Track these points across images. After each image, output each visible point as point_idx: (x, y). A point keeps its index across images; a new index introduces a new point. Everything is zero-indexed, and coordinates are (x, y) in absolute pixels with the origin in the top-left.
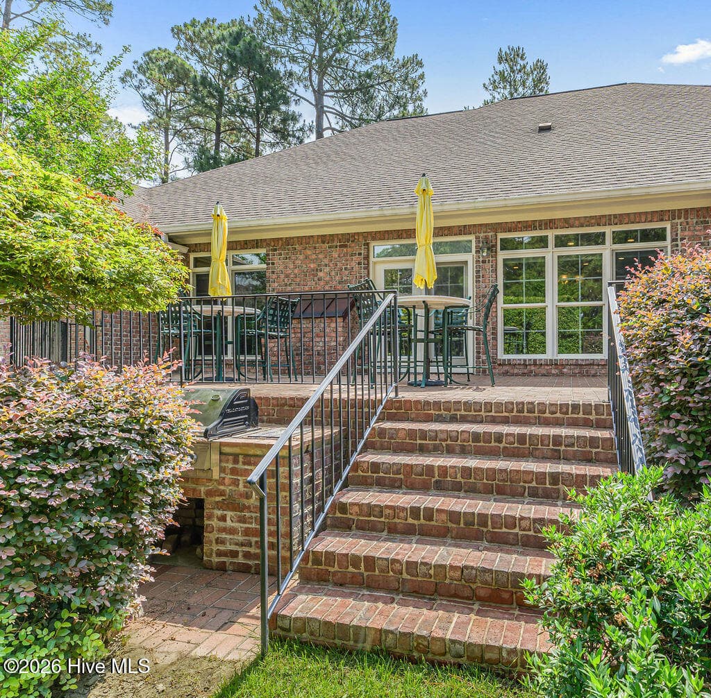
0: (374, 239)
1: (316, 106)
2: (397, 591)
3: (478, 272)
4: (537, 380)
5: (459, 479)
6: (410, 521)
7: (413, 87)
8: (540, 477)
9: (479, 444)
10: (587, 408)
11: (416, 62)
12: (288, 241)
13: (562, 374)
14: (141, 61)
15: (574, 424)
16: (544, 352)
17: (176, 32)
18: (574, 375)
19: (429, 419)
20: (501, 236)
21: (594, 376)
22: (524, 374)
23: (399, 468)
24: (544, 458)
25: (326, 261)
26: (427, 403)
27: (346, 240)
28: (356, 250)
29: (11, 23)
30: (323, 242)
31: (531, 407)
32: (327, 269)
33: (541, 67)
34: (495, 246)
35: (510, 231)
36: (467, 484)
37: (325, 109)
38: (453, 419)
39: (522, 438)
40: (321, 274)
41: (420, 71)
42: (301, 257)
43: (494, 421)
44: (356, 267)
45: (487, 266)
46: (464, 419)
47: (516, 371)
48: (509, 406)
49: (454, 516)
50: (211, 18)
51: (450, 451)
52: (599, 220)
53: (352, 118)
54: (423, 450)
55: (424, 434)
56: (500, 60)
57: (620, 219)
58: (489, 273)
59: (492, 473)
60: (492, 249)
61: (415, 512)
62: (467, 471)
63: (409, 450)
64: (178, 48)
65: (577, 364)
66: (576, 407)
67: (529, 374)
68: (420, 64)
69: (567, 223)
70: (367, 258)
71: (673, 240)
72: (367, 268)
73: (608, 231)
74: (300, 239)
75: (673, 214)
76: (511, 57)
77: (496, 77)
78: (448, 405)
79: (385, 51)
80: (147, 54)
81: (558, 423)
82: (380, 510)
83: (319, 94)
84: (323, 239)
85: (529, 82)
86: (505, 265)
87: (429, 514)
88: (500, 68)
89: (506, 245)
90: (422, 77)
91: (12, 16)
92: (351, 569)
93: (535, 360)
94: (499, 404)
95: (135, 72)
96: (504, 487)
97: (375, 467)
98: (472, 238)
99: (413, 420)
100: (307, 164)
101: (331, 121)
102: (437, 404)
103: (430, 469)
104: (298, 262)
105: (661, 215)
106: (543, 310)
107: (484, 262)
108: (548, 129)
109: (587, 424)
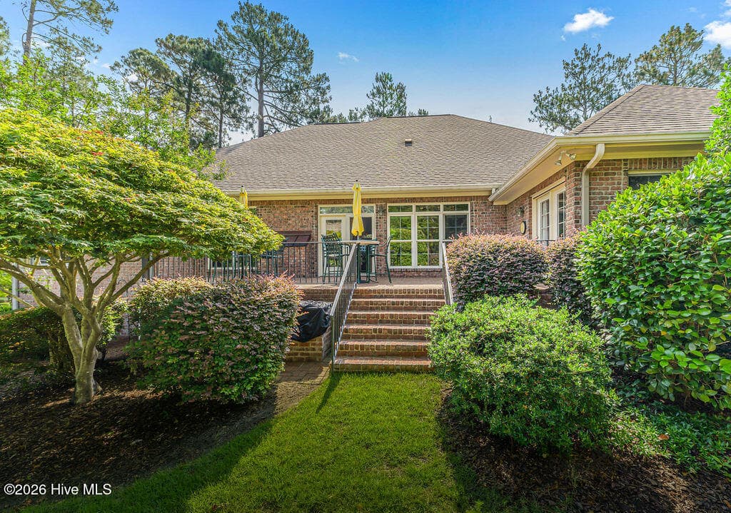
0: (320, 203)
1: (259, 101)
2: (373, 356)
3: (377, 223)
4: (408, 279)
5: (389, 319)
6: (373, 334)
7: (324, 93)
8: (419, 317)
9: (395, 307)
10: (435, 291)
11: (324, 78)
12: (270, 202)
13: (419, 276)
14: (127, 57)
15: (430, 297)
16: (410, 264)
17: (159, 42)
18: (426, 277)
19: (371, 297)
20: (388, 205)
21: (435, 277)
22: (401, 276)
23: (364, 316)
24: (420, 310)
25: (293, 215)
26: (370, 290)
27: (305, 203)
28: (310, 209)
29: (34, 28)
30: (291, 204)
31: (413, 291)
32: (293, 219)
33: (401, 88)
34: (386, 210)
35: (393, 202)
36: (393, 321)
37: (265, 103)
38: (381, 297)
39: (411, 303)
40: (290, 222)
41: (327, 84)
42: (278, 212)
43: (398, 297)
44: (310, 219)
45: (382, 220)
46: (386, 297)
47: (397, 275)
48: (404, 291)
49: (390, 331)
50: (185, 36)
51: (383, 309)
52: (437, 199)
53: (284, 111)
54: (372, 309)
55: (372, 303)
56: (377, 80)
57: (447, 199)
58: (383, 224)
59: (401, 316)
60: (384, 211)
61: (375, 330)
62: (392, 316)
63: (366, 309)
64: (159, 52)
65: (427, 271)
66: (430, 291)
67: (403, 276)
68: (327, 79)
69: (422, 200)
70: (316, 214)
71: (471, 211)
72: (317, 219)
73: (442, 204)
74: (277, 202)
75: (471, 198)
76: (383, 79)
77: (375, 91)
78: (379, 291)
79: (307, 70)
80: (132, 52)
81: (424, 297)
82: (361, 331)
83: (261, 92)
84: (291, 202)
85: (395, 96)
86: (391, 219)
87: (380, 331)
88: (376, 85)
89: (392, 209)
90: (328, 87)
91: (34, 23)
92: (355, 350)
93: (406, 269)
94: (400, 290)
95: (121, 64)
96: (407, 321)
97: (355, 316)
98: (374, 205)
99: (364, 298)
100: (272, 153)
101: (269, 110)
102: (375, 291)
103: (377, 316)
104: (276, 215)
105: (466, 198)
106: (410, 244)
107: (380, 218)
108: (410, 142)
109: (435, 297)
